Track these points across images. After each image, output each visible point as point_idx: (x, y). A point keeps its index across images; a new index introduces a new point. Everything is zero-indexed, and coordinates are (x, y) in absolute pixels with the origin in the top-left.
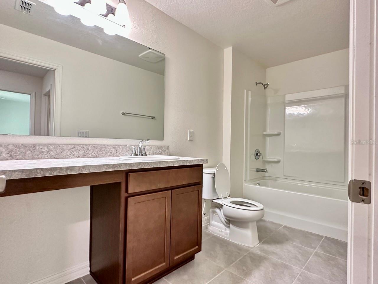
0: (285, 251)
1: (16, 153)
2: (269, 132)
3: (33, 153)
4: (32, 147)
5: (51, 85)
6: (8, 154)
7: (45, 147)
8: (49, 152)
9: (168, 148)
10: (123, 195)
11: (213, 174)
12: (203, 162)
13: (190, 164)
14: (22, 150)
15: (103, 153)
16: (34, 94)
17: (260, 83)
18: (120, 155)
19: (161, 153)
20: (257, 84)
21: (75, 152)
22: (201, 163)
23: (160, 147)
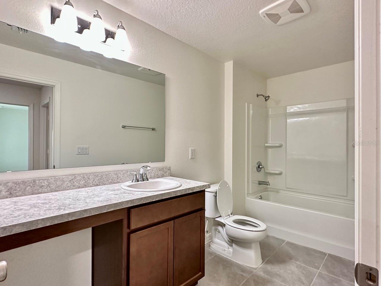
0: (289, 271)
1: (15, 190)
2: (270, 144)
3: (33, 189)
4: (31, 182)
5: (50, 98)
6: (7, 192)
7: (45, 181)
8: (50, 186)
9: (169, 169)
10: (126, 231)
11: (215, 193)
12: (205, 187)
13: (192, 191)
14: (22, 186)
15: (104, 181)
16: (32, 105)
17: (262, 95)
18: (121, 181)
19: (163, 174)
20: (258, 96)
21: (75, 183)
22: (204, 189)
23: (161, 169)
